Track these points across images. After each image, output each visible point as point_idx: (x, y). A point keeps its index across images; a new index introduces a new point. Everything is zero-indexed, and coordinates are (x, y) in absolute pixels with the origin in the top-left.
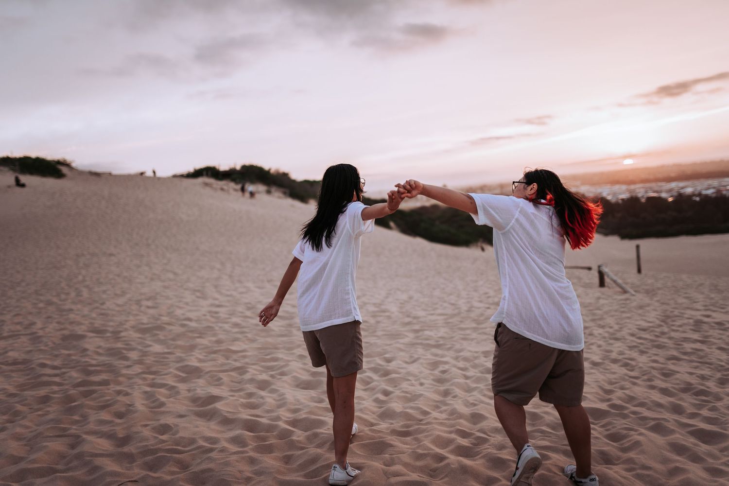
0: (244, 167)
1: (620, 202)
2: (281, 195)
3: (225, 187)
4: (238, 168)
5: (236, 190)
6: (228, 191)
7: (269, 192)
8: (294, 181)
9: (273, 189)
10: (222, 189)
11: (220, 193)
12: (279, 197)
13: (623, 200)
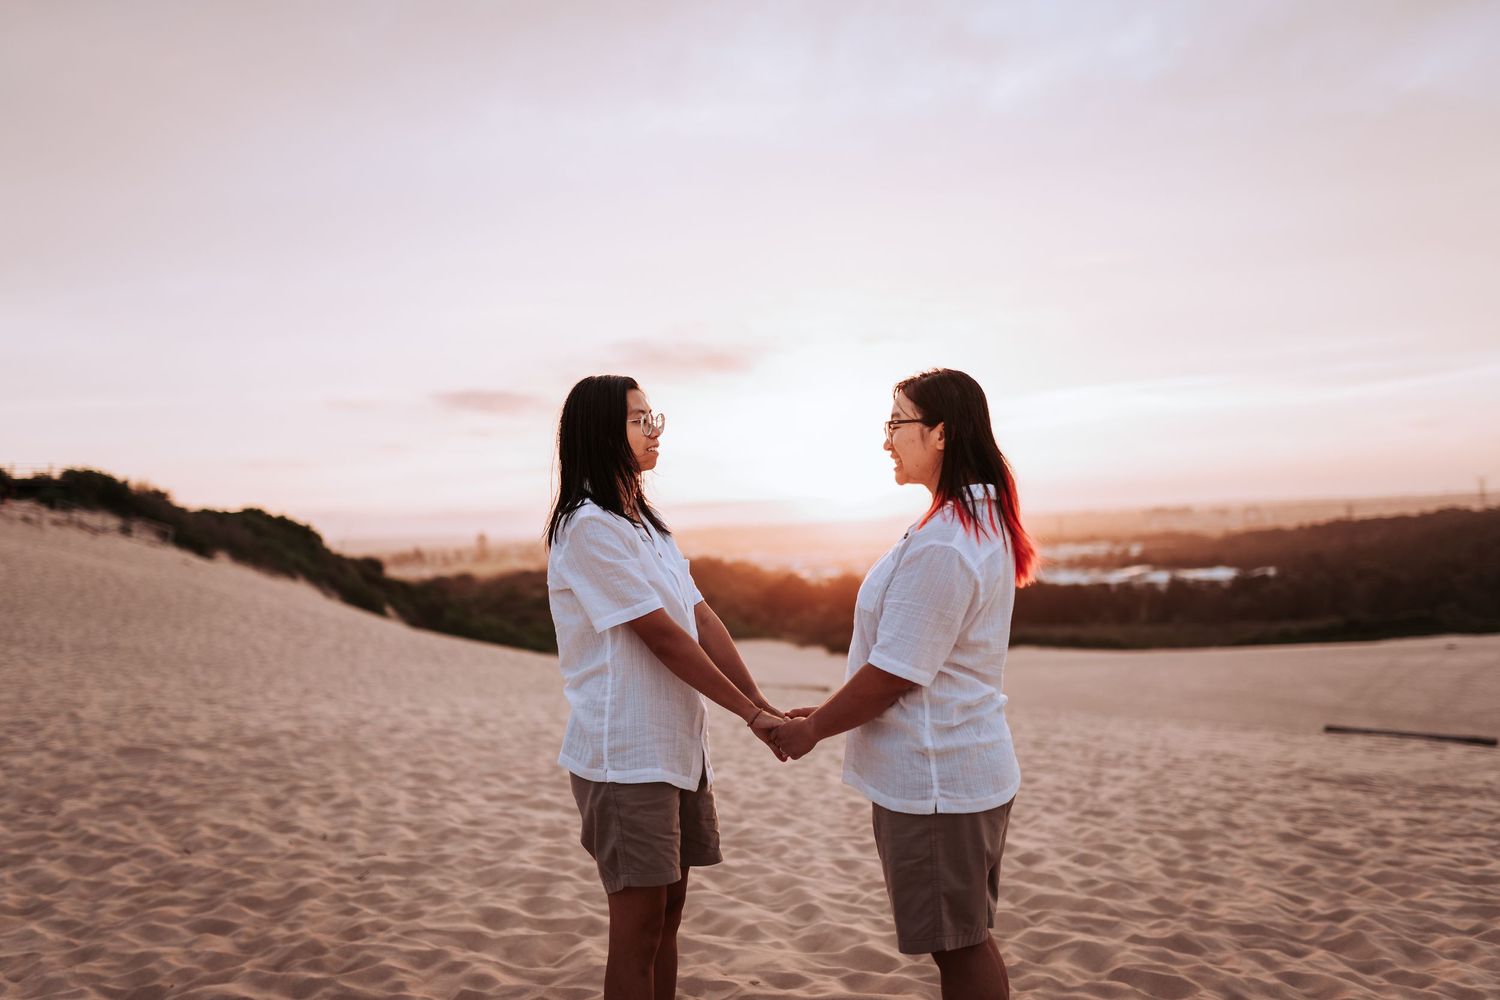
0: (70, 475)
1: (825, 584)
2: (154, 538)
3: (33, 516)
4: (56, 474)
5: (56, 523)
6: (39, 524)
7: (126, 531)
8: (182, 511)
9: (136, 526)
10: (26, 520)
11: (20, 527)
12: (150, 543)
13: (830, 580)
